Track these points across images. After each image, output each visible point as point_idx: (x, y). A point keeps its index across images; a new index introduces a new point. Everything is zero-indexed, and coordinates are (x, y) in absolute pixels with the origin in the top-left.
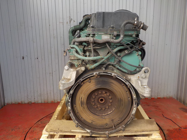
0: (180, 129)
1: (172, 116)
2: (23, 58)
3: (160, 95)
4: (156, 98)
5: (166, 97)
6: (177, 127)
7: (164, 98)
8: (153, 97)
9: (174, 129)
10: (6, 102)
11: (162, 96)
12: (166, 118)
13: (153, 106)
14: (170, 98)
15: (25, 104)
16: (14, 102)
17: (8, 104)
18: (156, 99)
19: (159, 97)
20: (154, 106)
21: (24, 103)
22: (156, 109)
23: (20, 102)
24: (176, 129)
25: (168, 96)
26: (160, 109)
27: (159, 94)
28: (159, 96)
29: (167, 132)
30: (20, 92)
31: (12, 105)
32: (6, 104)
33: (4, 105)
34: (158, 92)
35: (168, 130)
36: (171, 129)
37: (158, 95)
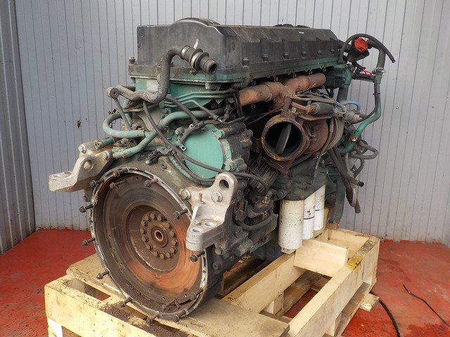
0: (442, 328)
1: (429, 291)
2: (79, 125)
3: (407, 234)
4: (397, 239)
5: (423, 240)
6: (437, 321)
7: (419, 243)
8: (389, 238)
9: (427, 326)
10: (38, 224)
11: (412, 236)
12: (411, 294)
13: (384, 260)
14: (433, 243)
15: (80, 231)
16: (55, 226)
17: (41, 229)
18: (397, 243)
19: (404, 239)
20: (389, 261)
21: (77, 229)
22: (393, 268)
23: (68, 225)
24: (434, 327)
25: (429, 239)
26: (401, 271)
27: (406, 231)
28: (406, 236)
29: (408, 332)
30: (71, 204)
31: (52, 231)
32: (37, 229)
33: (34, 230)
34: (403, 226)
35: (411, 327)
36: (420, 324)
37: (402, 234)
